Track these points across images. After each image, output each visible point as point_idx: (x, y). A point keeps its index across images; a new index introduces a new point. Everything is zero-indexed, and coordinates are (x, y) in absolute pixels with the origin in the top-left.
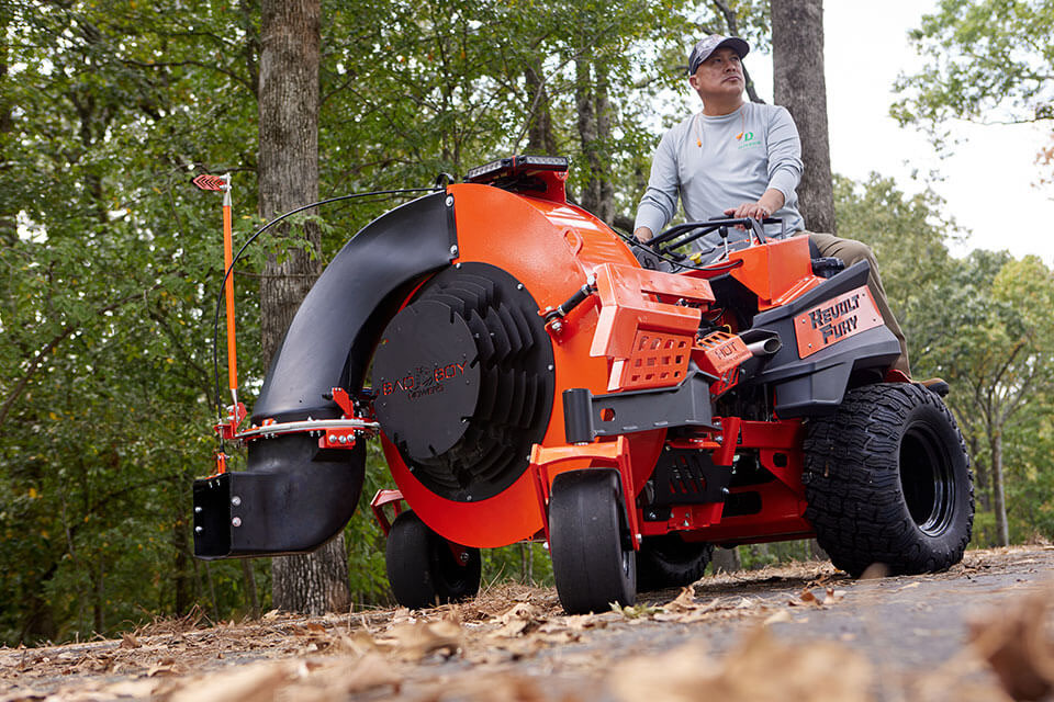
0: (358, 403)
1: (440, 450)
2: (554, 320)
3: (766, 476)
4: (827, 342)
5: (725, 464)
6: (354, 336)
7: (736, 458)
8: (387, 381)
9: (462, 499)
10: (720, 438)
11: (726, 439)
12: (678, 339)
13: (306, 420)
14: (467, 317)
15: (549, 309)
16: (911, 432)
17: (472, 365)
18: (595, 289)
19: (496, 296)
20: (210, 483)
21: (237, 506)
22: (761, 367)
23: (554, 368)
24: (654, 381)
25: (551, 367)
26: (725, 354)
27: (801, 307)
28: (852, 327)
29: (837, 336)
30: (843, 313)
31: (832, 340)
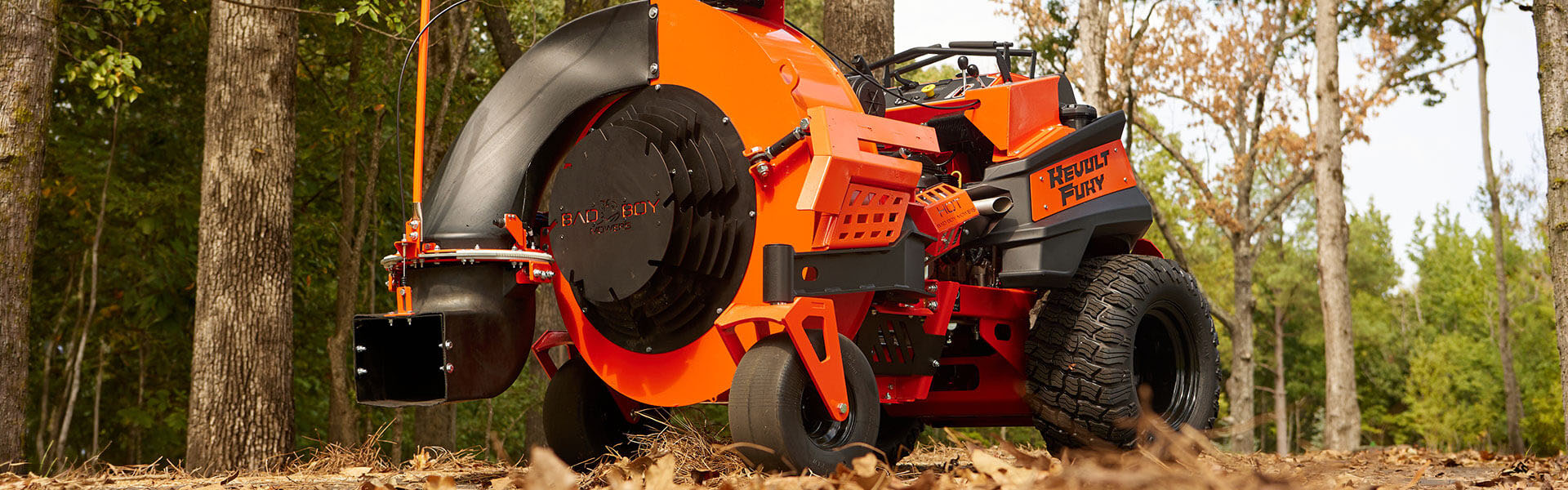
0: (531, 233)
1: (623, 293)
2: (761, 163)
4: (1064, 204)
5: (937, 333)
6: (531, 155)
7: (952, 326)
8: (566, 211)
9: (640, 349)
10: (934, 304)
11: (941, 305)
12: (894, 195)
13: (473, 248)
14: (664, 149)
15: (755, 149)
17: (666, 204)
18: (807, 132)
19: (698, 127)
20: (391, 321)
21: (449, 351)
22: (987, 228)
23: (755, 216)
24: (866, 239)
25: (752, 213)
26: (948, 210)
27: (1040, 162)
28: (1097, 187)
29: (1079, 197)
30: (1088, 171)
31: (1072, 201)
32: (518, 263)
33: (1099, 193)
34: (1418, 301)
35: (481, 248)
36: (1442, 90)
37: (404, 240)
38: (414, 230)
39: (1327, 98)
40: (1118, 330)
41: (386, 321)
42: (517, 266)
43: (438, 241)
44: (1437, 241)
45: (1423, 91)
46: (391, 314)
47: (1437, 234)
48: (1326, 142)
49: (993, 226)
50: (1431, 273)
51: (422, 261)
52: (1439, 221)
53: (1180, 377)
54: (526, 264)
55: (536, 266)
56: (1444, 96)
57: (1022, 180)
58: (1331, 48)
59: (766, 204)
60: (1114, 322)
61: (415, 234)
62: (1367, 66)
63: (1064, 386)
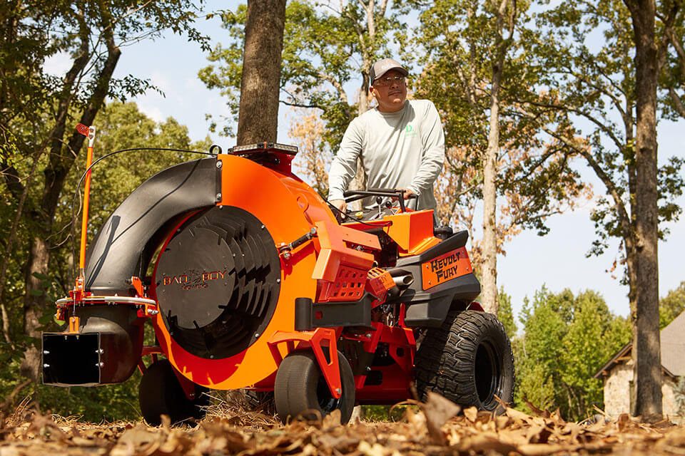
0: (145, 288)
1: (201, 325)
2: (286, 252)
3: (390, 360)
4: (439, 281)
5: (370, 351)
6: (145, 243)
9: (207, 356)
10: (370, 335)
11: (373, 336)
12: (360, 273)
13: (114, 295)
14: (229, 242)
15: (283, 244)
16: (482, 343)
17: (230, 274)
18: (315, 235)
19: (246, 230)
20: (66, 337)
21: (102, 355)
22: (399, 293)
23: (280, 282)
24: (346, 297)
25: (278, 280)
26: (380, 282)
27: (427, 257)
28: (454, 272)
29: (445, 278)
30: (450, 263)
31: (442, 279)
32: (139, 305)
33: (455, 276)
34: (524, 345)
35: (118, 296)
36: (548, 227)
37: (75, 290)
38: (79, 285)
39: (489, 228)
40: (467, 352)
41: (63, 336)
42: (139, 307)
43: (93, 291)
44: (535, 311)
45: (537, 228)
46: (66, 333)
47: (536, 308)
48: (488, 253)
49: (402, 292)
50: (532, 329)
51: (84, 302)
52: (536, 300)
53: (494, 379)
54: (144, 306)
55: (149, 307)
56: (548, 230)
57: (418, 267)
58: (492, 200)
59: (287, 276)
60: (465, 348)
61: (81, 286)
62: (506, 212)
63: (437, 383)
